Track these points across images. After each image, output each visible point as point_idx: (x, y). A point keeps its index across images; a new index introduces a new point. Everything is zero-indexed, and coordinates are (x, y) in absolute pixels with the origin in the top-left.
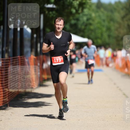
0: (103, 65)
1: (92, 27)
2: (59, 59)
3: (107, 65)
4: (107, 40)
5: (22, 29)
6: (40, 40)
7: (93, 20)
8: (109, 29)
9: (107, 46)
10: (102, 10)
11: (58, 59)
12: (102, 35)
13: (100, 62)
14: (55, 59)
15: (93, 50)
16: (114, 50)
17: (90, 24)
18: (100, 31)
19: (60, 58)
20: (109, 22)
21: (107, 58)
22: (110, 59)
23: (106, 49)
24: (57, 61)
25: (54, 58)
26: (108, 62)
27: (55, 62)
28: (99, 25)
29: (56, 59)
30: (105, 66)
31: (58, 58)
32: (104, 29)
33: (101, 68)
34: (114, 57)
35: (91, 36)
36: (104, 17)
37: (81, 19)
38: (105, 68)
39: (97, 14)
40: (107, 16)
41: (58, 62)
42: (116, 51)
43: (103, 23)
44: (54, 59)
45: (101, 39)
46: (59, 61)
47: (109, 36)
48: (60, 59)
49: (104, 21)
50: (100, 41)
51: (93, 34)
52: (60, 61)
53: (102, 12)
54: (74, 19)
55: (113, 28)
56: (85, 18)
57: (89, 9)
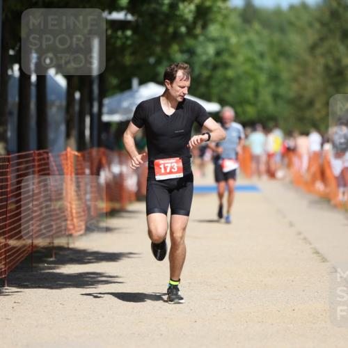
0: (259, 174)
1: (230, 73)
2: (173, 165)
3: (271, 174)
4: (271, 108)
5: (42, 79)
6: (91, 106)
7: (233, 55)
8: (274, 78)
9: (271, 124)
10: (257, 26)
11: (169, 165)
12: (256, 92)
13: (254, 166)
14: (164, 164)
15: (235, 134)
16: (289, 134)
17: (226, 65)
18: (251, 83)
19: (176, 162)
20: (275, 60)
21: (270, 156)
22: (278, 159)
23: (267, 130)
24: (168, 171)
25: (161, 161)
26: (273, 167)
27: (163, 171)
28: (247, 67)
29: (166, 165)
30: (265, 178)
31: (171, 163)
32: (263, 78)
33: (254, 181)
34: (289, 151)
35: (228, 97)
36: (261, 47)
37: (199, 50)
38: (264, 182)
39: (244, 38)
40: (271, 44)
41: (171, 172)
42: (295, 138)
43: (259, 62)
44: (160, 164)
45: (253, 104)
46: (173, 170)
47: (276, 97)
48: (175, 166)
49: (262, 56)
50: (251, 111)
51: (233, 90)
52: (176, 170)
53: (258, 33)
54: (182, 52)
55: (285, 75)
56: (211, 50)
57: (223, 25)
